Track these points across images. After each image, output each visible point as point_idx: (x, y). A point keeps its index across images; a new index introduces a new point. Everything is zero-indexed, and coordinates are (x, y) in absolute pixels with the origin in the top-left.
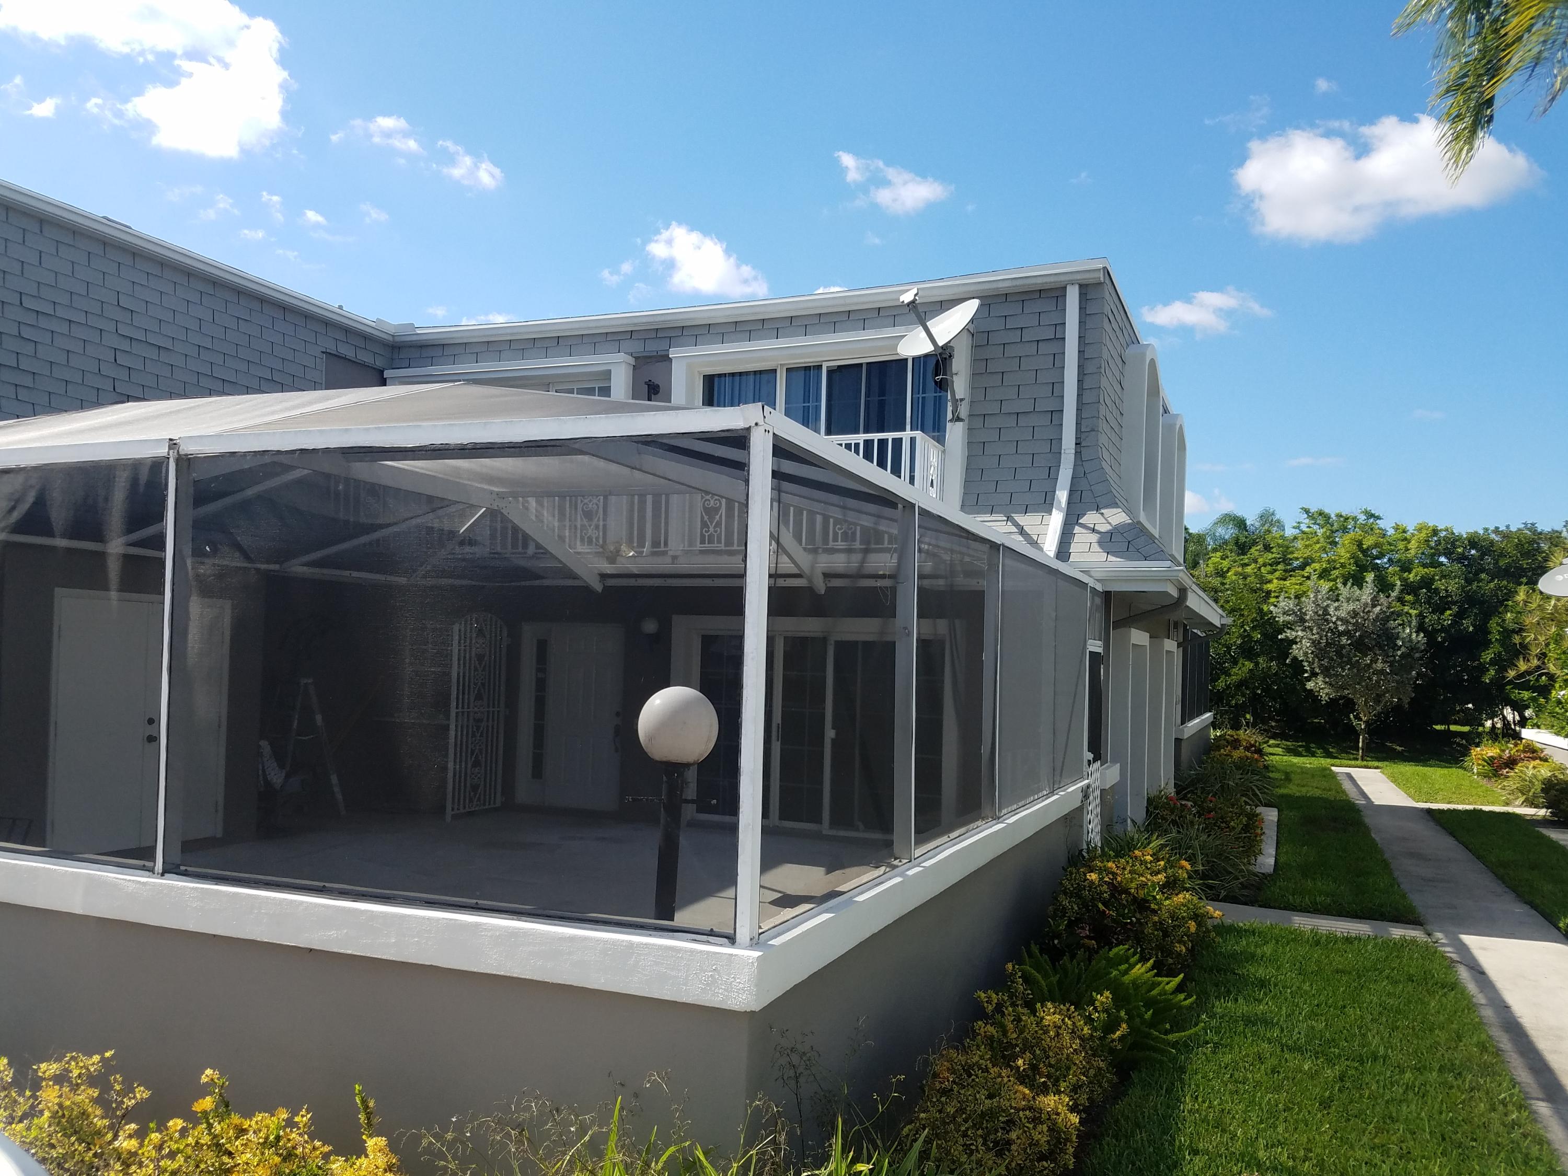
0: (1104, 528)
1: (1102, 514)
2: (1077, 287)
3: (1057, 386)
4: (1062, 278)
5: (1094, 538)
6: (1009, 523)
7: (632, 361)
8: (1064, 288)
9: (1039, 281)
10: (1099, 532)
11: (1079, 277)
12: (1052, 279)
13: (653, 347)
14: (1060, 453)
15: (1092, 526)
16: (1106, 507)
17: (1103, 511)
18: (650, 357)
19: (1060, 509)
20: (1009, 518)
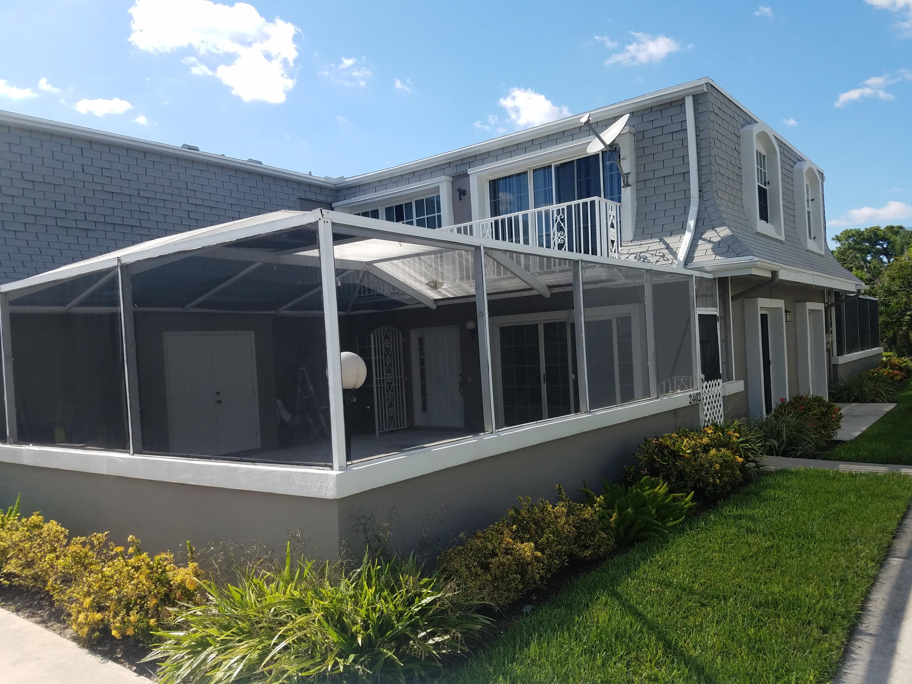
0: (716, 239)
1: (716, 231)
2: (691, 97)
3: (685, 158)
4: (682, 93)
5: (710, 246)
6: (661, 243)
7: (451, 179)
8: (684, 99)
9: (668, 97)
10: (713, 242)
11: (691, 91)
12: (676, 95)
13: (460, 170)
14: (690, 198)
15: (709, 239)
16: (718, 226)
17: (716, 229)
18: (460, 175)
19: (689, 231)
20: (661, 240)
